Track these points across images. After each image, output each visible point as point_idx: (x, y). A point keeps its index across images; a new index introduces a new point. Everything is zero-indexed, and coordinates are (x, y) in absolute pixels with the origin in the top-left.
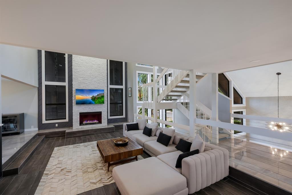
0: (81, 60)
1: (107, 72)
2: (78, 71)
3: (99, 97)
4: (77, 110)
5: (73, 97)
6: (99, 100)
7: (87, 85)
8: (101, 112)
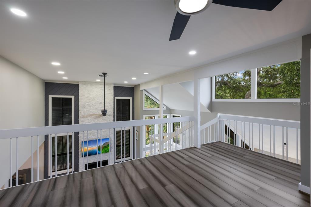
0: (88, 111)
1: (113, 118)
2: (84, 122)
3: (106, 146)
4: (83, 162)
5: (79, 149)
6: (105, 149)
7: (93, 135)
8: (107, 160)
